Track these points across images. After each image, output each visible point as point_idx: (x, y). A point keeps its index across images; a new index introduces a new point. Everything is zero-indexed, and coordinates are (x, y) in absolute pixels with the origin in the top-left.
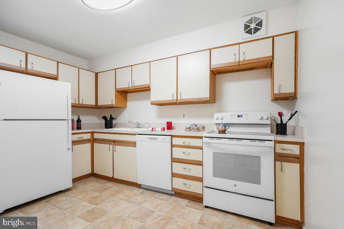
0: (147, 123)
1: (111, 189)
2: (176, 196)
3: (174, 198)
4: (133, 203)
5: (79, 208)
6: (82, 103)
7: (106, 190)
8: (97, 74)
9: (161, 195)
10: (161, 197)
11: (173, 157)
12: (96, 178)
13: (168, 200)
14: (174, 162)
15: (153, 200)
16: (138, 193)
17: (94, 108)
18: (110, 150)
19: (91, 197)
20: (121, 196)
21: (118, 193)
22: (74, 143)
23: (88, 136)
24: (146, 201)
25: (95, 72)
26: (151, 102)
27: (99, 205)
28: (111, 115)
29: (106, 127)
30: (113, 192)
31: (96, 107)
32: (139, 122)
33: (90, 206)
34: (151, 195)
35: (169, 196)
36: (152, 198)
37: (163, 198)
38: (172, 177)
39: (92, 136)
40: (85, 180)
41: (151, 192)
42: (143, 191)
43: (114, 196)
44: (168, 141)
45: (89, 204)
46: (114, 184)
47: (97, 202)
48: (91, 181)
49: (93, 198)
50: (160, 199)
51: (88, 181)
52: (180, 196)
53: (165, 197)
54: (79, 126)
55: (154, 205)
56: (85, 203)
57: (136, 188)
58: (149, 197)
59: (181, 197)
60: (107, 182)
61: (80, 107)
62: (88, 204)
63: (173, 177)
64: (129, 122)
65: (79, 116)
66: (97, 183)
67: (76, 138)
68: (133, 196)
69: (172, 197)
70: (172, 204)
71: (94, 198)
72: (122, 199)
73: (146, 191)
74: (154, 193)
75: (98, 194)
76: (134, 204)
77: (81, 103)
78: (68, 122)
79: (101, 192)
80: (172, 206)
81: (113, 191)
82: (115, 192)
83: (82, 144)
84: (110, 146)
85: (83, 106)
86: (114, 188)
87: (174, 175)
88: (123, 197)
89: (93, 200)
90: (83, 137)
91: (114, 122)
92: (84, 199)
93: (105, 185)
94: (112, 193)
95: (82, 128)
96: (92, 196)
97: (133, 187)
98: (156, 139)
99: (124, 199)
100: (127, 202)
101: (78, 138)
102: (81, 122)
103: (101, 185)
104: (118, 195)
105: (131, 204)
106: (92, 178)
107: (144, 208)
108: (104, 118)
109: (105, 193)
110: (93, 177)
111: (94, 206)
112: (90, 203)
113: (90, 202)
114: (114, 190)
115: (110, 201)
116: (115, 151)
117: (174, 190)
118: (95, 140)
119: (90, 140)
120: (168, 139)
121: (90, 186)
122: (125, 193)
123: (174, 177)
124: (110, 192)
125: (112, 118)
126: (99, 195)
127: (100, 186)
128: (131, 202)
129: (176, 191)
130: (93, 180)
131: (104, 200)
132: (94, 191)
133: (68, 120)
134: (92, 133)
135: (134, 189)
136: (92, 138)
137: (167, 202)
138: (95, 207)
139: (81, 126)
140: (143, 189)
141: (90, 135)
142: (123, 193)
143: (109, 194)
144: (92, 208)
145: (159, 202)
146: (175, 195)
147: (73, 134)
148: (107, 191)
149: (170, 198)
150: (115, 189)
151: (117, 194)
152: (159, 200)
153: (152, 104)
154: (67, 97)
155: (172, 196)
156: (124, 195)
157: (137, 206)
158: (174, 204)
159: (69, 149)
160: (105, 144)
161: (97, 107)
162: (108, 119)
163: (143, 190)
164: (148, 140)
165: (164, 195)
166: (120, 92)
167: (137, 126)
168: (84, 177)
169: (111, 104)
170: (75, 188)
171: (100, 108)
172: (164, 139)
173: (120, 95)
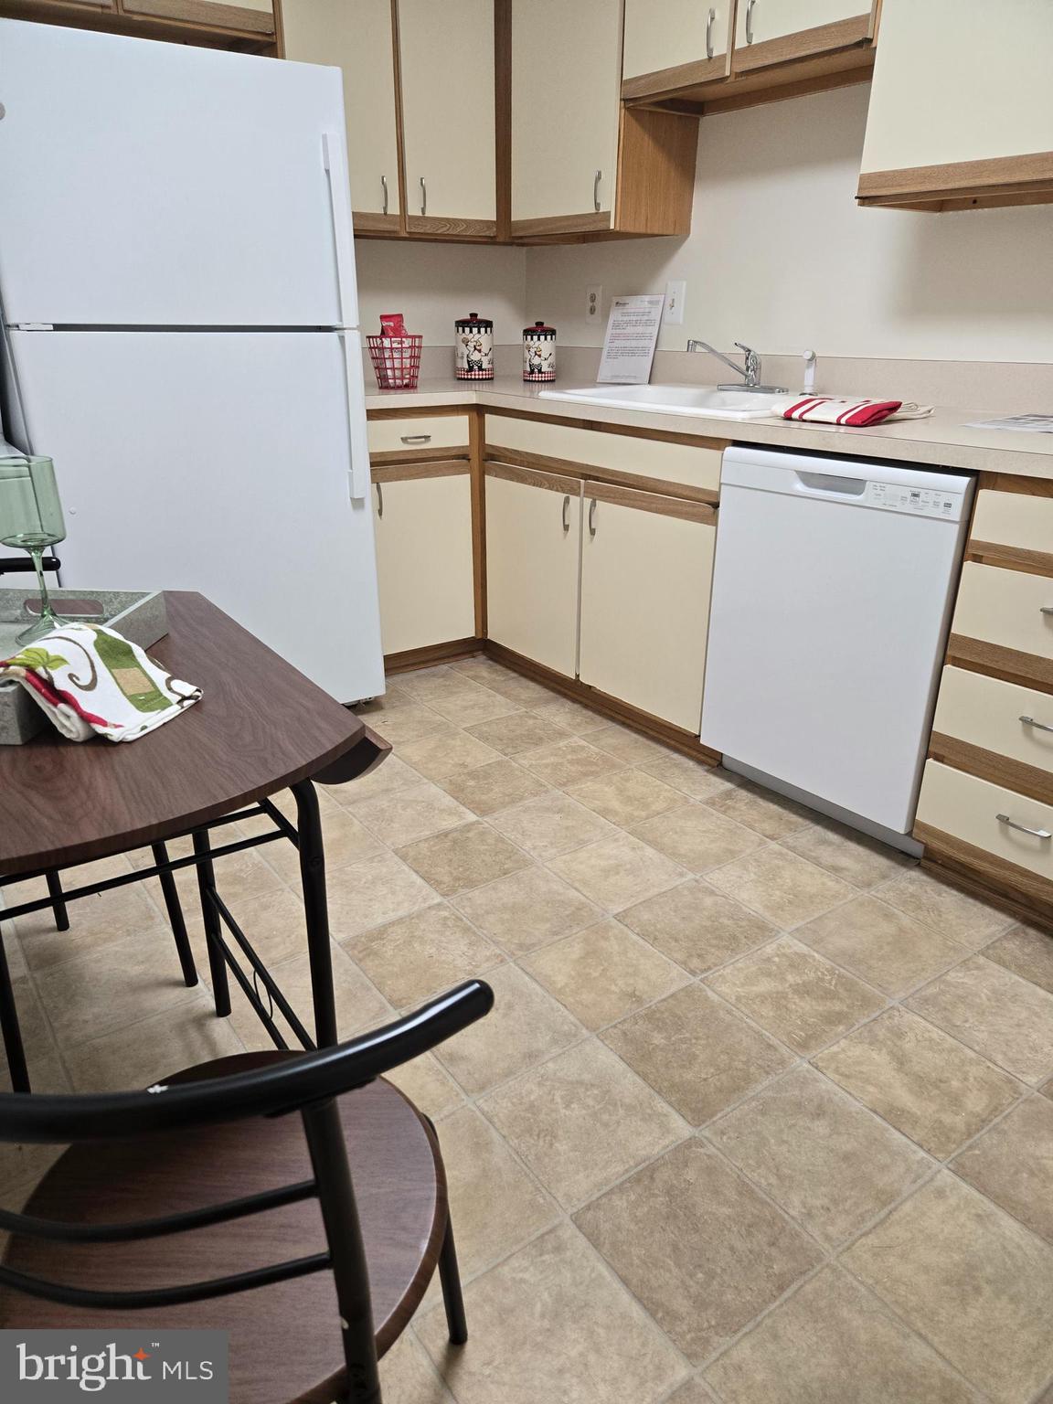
0: (813, 358)
1: (562, 744)
2: (928, 872)
3: (913, 882)
4: (660, 849)
5: (404, 809)
6: (423, 210)
7: (539, 741)
9: (830, 843)
10: (826, 855)
11: (954, 630)
12: (499, 667)
13: (869, 885)
14: (958, 662)
15: (781, 863)
16: (699, 798)
17: (491, 241)
18: (566, 528)
19: (464, 765)
20: (607, 793)
21: (592, 773)
22: (384, 466)
23: (454, 433)
24: (732, 853)
26: (863, 178)
27: (496, 815)
30: (571, 762)
31: (501, 239)
32: (757, 350)
33: (451, 812)
34: (768, 827)
35: (880, 862)
36: (774, 846)
37: (845, 862)
38: (927, 757)
39: (478, 431)
40: (445, 667)
41: (774, 808)
42: (728, 795)
43: (571, 788)
44: (939, 512)
45: (449, 798)
46: (578, 720)
47: (484, 797)
48: (475, 678)
49: (469, 774)
50: (819, 864)
51: (460, 675)
52: (959, 880)
53: (855, 857)
55: (778, 892)
56: (434, 789)
57: (691, 764)
58: (755, 837)
59: (961, 889)
60: (547, 702)
61: (413, 238)
62: (448, 801)
63: (930, 761)
64: (692, 345)
66: (499, 697)
67: (392, 437)
68: (668, 809)
69: (903, 870)
70: (888, 916)
71: (473, 775)
72: (605, 812)
73: (743, 794)
74: (794, 818)
75: (494, 756)
76: (663, 857)
77: (414, 210)
78: (342, 339)
79: (510, 750)
80: (887, 929)
81: (569, 757)
82: (578, 762)
83: (427, 475)
84: (567, 501)
85: (428, 229)
86: (576, 738)
87: (935, 747)
88: (616, 804)
89: (472, 783)
90: (427, 438)
92: (431, 766)
93: (535, 712)
94: (561, 764)
96: (468, 760)
97: (676, 756)
98: (855, 485)
99: (616, 813)
100: (632, 838)
101: (404, 440)
103: (513, 713)
104: (588, 785)
105: (650, 852)
106: (480, 667)
107: (712, 893)
109: (528, 759)
110: (482, 658)
111: (472, 817)
112: (456, 799)
113: (457, 791)
114: (574, 751)
115: (548, 809)
116: (593, 532)
117: (923, 837)
118: (492, 457)
119: (465, 457)
120: (944, 499)
121: (465, 708)
122: (627, 780)
123: (939, 758)
124: (552, 759)
126: (499, 763)
127: (511, 717)
128: (649, 843)
129: (936, 845)
130: (485, 674)
131: (522, 798)
132: (482, 737)
133: (340, 333)
134: (479, 411)
135: (676, 765)
136: (476, 441)
137: (864, 894)
138: (473, 824)
140: (729, 779)
141: (463, 421)
142: (615, 779)
143: (546, 766)
144: (462, 822)
145: (811, 879)
146: (924, 862)
147: (373, 414)
148: (540, 750)
149: (884, 877)
150: (583, 748)
151: (585, 774)
152: (811, 868)
153: (865, 200)
154: (327, 172)
155: (904, 864)
156: (621, 791)
157: (681, 875)
158: (906, 921)
159: (358, 503)
160: (540, 486)
161: (504, 234)
163: (729, 786)
164: (800, 487)
165: (853, 847)
166: (650, 112)
167: (742, 379)
168: (443, 653)
169: (594, 211)
170: (398, 704)
171: (526, 241)
172: (915, 495)
173: (646, 138)
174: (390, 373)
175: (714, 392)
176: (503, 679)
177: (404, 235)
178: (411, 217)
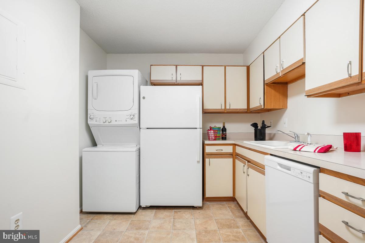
1: (235, 230)
5: (183, 235)
6: (230, 107)
7: (230, 227)
8: (248, 68)
12: (238, 206)
17: (246, 112)
18: (244, 173)
19: (206, 228)
22: (211, 155)
23: (229, 149)
25: (246, 66)
26: (306, 92)
28: (263, 122)
29: (256, 139)
33: (192, 240)
39: (234, 149)
40: (225, 203)
45: (195, 235)
46: (245, 224)
47: (203, 238)
49: (205, 231)
54: (224, 136)
64: (277, 131)
65: (224, 124)
66: (231, 213)
67: (214, 149)
75: (216, 228)
77: (228, 107)
79: (221, 228)
81: (234, 234)
82: (236, 236)
83: (222, 158)
84: (244, 166)
85: (231, 111)
86: (240, 229)
90: (222, 150)
91: (267, 131)
93: (236, 219)
94: (230, 235)
95: (227, 138)
96: (209, 227)
101: (217, 150)
102: (226, 131)
108: (255, 125)
109: (223, 231)
110: (236, 202)
113: (199, 234)
114: (237, 233)
116: (248, 175)
118: (237, 155)
119: (232, 155)
121: (220, 214)
125: (264, 127)
126: (215, 231)
127: (229, 219)
130: (232, 207)
131: (212, 241)
132: (217, 222)
134: (235, 145)
136: (234, 152)
139: (226, 136)
141: (231, 147)
143: (226, 235)
147: (209, 145)
148: (228, 230)
150: (240, 233)
153: (307, 96)
160: (241, 162)
161: (249, 111)
162: (259, 128)
164: (279, 167)
166: (273, 86)
167: (294, 140)
168: (225, 199)
169: (260, 105)
170: (207, 209)
171: (252, 112)
172: (302, 173)
173: (272, 90)
174: (210, 137)
175: (289, 142)
176: (236, 209)
177: (226, 112)
178: (227, 109)
